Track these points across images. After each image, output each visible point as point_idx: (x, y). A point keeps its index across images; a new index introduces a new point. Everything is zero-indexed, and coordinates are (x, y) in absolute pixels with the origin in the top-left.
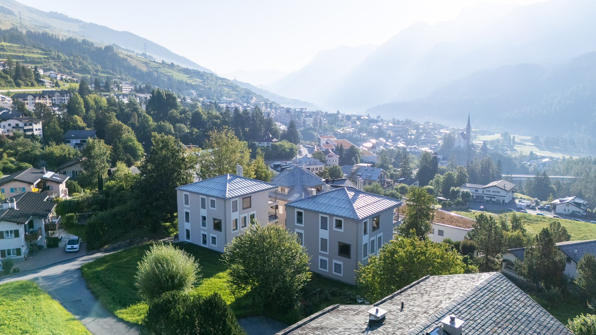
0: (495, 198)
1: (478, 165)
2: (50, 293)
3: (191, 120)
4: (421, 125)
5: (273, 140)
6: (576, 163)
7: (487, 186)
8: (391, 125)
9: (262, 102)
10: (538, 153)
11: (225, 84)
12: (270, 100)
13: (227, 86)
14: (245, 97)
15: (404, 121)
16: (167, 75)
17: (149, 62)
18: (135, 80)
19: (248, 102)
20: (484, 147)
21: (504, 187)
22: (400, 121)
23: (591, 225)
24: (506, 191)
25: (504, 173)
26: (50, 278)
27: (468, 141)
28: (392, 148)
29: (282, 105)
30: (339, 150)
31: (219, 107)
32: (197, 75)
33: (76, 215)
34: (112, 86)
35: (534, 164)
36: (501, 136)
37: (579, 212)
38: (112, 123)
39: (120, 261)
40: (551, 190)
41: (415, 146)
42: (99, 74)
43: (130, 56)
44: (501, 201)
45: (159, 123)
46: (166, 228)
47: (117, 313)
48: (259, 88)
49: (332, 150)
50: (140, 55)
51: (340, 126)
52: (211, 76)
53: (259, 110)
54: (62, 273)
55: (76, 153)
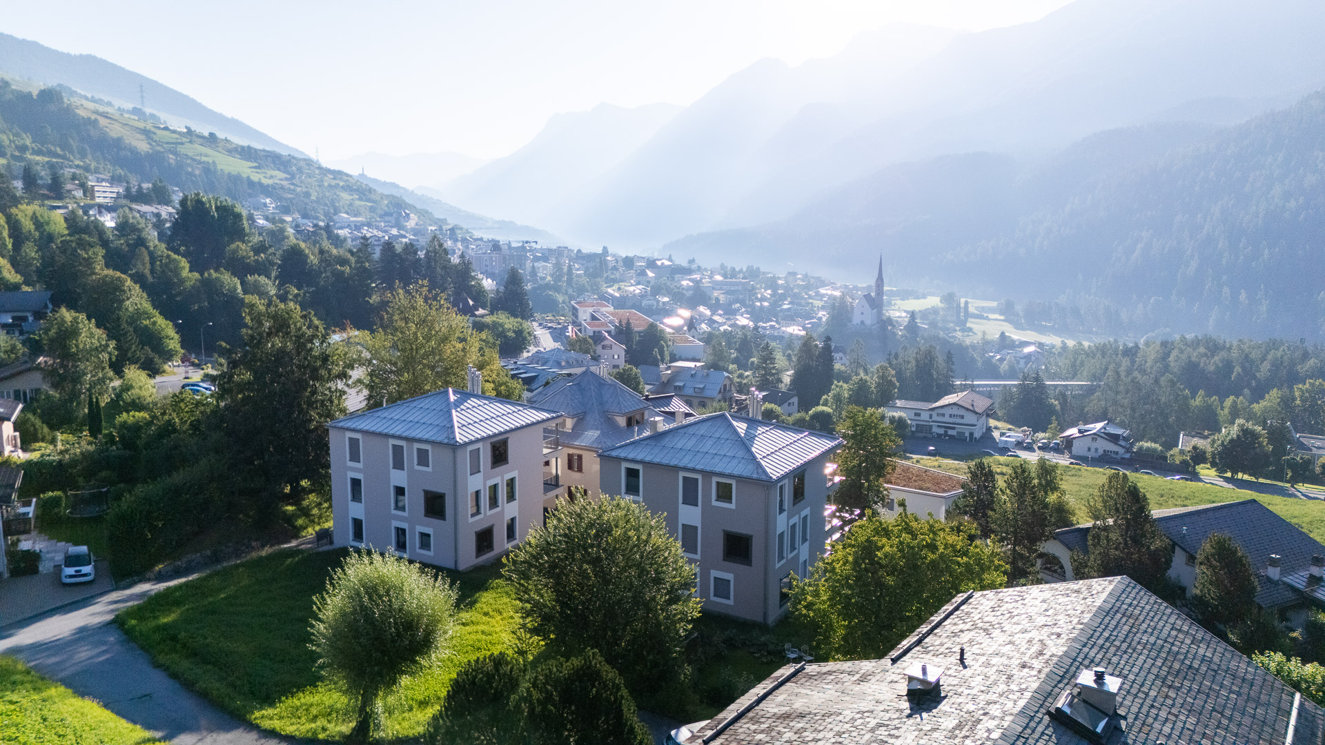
0: (954, 428)
1: (909, 362)
2: (67, 683)
3: (279, 266)
4: (779, 278)
5: (477, 313)
6: (1090, 354)
7: (935, 405)
8: (719, 278)
9: (430, 225)
10: (1016, 335)
11: (341, 184)
12: (449, 221)
13: (348, 188)
14: (391, 215)
15: (744, 270)
16: (200, 162)
17: (153, 129)
18: (120, 171)
19: (399, 227)
20: (912, 327)
21: (973, 406)
22: (737, 270)
23: (1143, 479)
24: (976, 413)
25: (958, 378)
26: (48, 649)
27: (880, 313)
28: (726, 327)
29: (477, 234)
30: (623, 333)
31: (338, 236)
32: (274, 162)
33: (67, 497)
34: (69, 186)
35: (1008, 357)
36: (941, 301)
37: (1117, 453)
38: (96, 274)
39: (211, 599)
40: (1051, 410)
41: (773, 323)
42: (29, 156)
43: (105, 115)
44: (967, 434)
45: (206, 275)
46: (290, 519)
47: (255, 719)
48: (419, 193)
49: (609, 332)
50: (128, 112)
51: (611, 282)
52: (308, 165)
53: (441, 245)
54: (74, 634)
55: (13, 347)
